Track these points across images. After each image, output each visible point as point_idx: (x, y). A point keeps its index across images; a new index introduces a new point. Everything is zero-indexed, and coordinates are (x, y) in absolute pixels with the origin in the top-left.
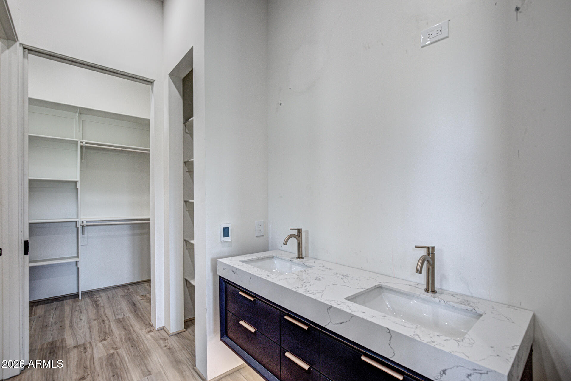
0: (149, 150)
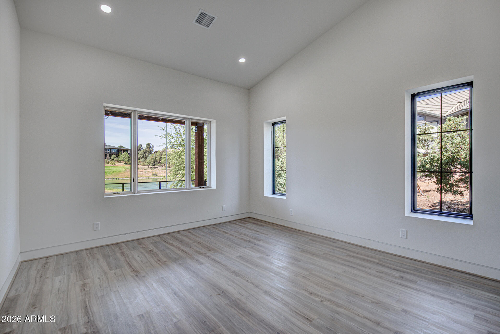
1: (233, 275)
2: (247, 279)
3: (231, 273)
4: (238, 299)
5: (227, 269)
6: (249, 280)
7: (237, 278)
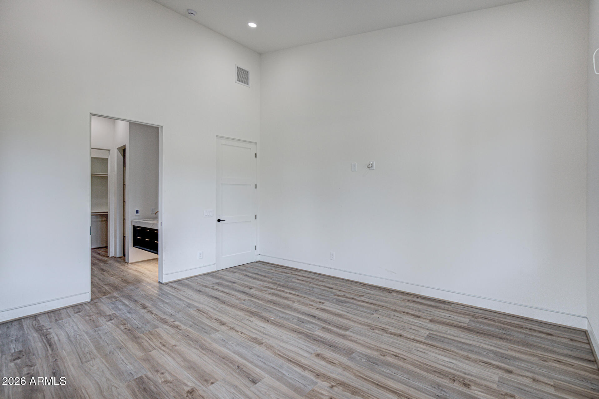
0: (107, 175)
1: (261, 339)
2: (242, 335)
3: (263, 341)
4: (252, 317)
5: (270, 347)
6: (240, 334)
7: (254, 336)
